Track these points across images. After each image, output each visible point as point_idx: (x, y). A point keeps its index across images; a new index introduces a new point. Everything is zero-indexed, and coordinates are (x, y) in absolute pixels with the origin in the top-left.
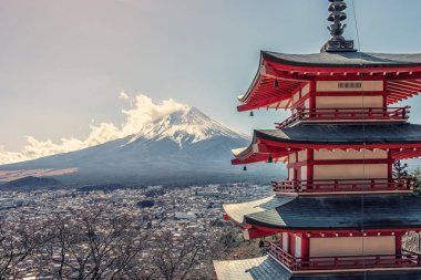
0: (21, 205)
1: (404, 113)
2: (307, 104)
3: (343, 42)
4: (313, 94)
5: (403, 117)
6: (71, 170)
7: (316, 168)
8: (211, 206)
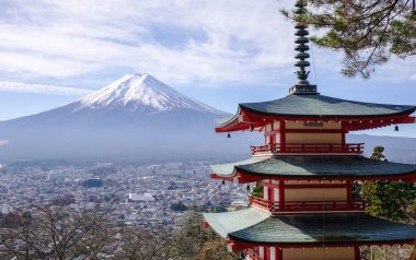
1: (359, 148)
2: (278, 139)
3: (308, 86)
4: (283, 130)
5: (358, 152)
7: (286, 191)
8: (173, 186)
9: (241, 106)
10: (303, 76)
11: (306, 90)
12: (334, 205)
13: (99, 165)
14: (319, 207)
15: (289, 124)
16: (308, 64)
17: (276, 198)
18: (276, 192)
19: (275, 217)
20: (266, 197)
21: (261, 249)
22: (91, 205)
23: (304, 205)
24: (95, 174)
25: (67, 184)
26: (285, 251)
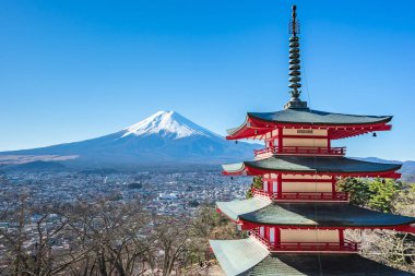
0: (30, 183)
1: (342, 151)
2: (276, 142)
3: (300, 102)
4: (281, 136)
5: (341, 154)
6: (73, 157)
7: (283, 184)
8: (190, 189)
9: (249, 114)
10: (296, 95)
11: (299, 105)
12: (322, 195)
13: (139, 174)
14: (310, 197)
15: (286, 131)
16: (299, 86)
17: (275, 189)
18: (275, 185)
19: (275, 204)
20: (266, 189)
21: (262, 229)
22: (134, 201)
23: (298, 195)
24: (137, 179)
25: (118, 186)
26: (282, 231)
